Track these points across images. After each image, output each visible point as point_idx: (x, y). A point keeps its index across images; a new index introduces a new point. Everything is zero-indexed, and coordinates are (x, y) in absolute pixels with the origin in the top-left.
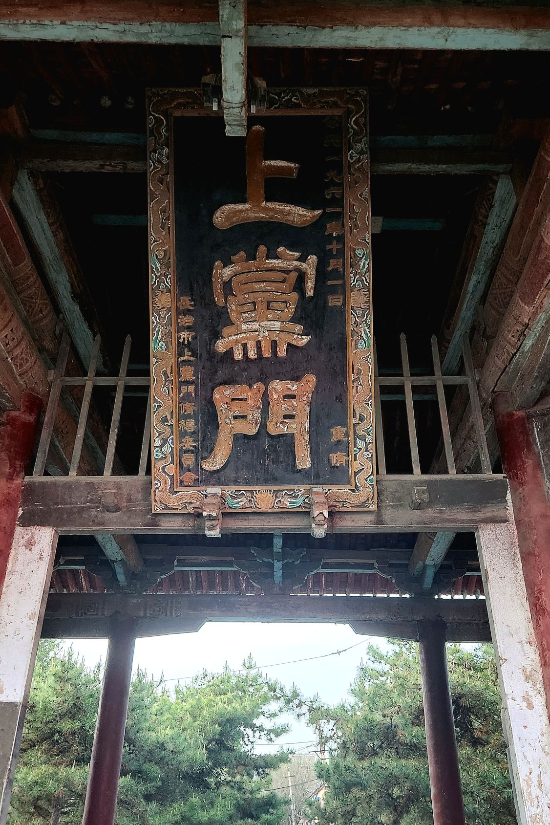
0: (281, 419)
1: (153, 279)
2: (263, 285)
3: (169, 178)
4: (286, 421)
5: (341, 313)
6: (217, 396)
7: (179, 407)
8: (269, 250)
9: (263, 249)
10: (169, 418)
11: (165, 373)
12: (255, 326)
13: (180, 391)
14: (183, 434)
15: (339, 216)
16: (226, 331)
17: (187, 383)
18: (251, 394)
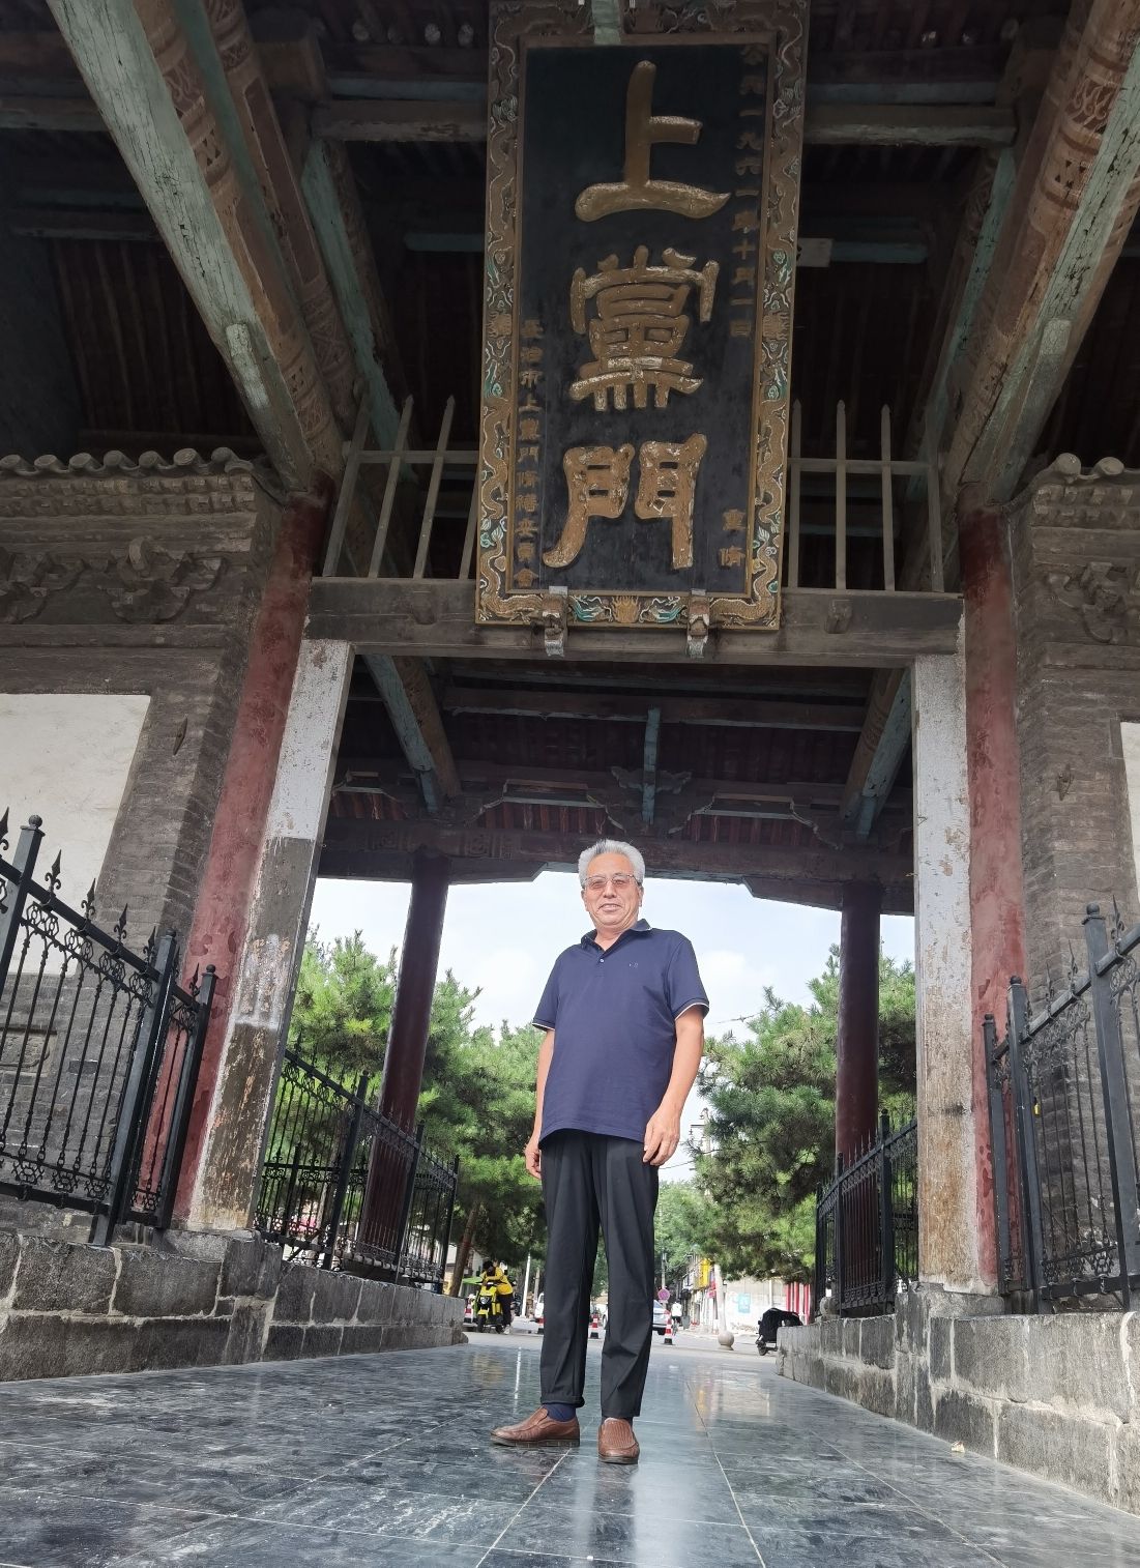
0: (656, 497)
1: (489, 294)
2: (640, 304)
3: (518, 145)
4: (663, 499)
5: (748, 346)
6: (568, 462)
7: (516, 477)
8: (651, 252)
9: (643, 251)
10: (502, 490)
11: (500, 429)
12: (626, 362)
13: (518, 453)
14: (520, 515)
15: (753, 203)
16: (585, 369)
17: (529, 443)
18: (616, 461)
